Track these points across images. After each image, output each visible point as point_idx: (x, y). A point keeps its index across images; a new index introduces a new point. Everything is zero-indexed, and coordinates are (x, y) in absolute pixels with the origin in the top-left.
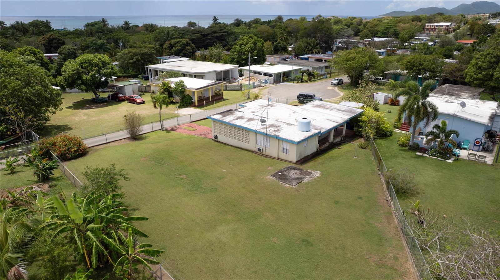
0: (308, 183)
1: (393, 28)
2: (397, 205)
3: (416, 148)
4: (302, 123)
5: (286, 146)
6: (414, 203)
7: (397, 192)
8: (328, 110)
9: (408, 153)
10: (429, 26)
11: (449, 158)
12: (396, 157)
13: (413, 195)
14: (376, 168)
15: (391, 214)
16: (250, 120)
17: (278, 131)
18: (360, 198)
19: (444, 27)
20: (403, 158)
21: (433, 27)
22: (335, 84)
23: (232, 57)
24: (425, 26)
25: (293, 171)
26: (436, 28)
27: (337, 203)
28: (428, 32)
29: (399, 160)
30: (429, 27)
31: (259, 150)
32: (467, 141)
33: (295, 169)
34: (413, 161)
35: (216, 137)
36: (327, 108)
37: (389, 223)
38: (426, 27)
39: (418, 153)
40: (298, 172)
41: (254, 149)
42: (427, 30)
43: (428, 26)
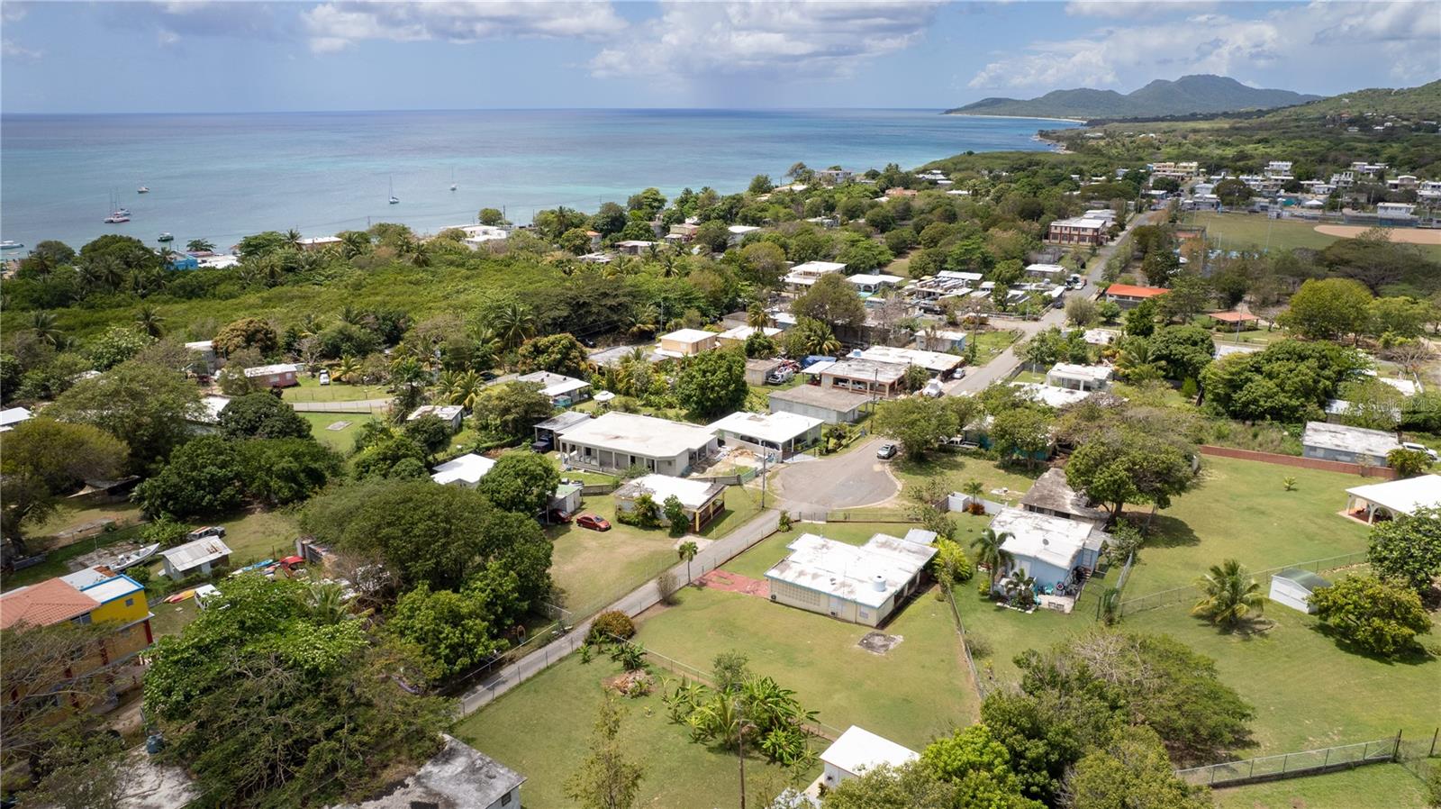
0: (894, 650)
1: (979, 248)
2: (972, 665)
3: (997, 597)
4: (878, 583)
5: (864, 610)
6: (986, 662)
7: (973, 654)
8: (896, 553)
9: (989, 604)
10: (1059, 229)
11: (1029, 609)
12: (975, 610)
13: (987, 654)
14: (955, 627)
15: (969, 673)
16: (815, 576)
17: (851, 592)
18: (943, 661)
19: (1090, 233)
20: (983, 611)
21: (1067, 232)
22: (884, 458)
23: (688, 392)
24: (1049, 227)
25: (877, 638)
26: (1073, 232)
27: (923, 667)
28: (1057, 241)
29: (979, 615)
30: (1058, 231)
31: (833, 613)
32: (1050, 585)
33: (878, 635)
34: (993, 614)
35: (774, 597)
36: (895, 549)
37: (967, 681)
38: (1053, 230)
39: (999, 604)
40: (882, 638)
41: (825, 612)
42: (1055, 237)
43: (1056, 227)
